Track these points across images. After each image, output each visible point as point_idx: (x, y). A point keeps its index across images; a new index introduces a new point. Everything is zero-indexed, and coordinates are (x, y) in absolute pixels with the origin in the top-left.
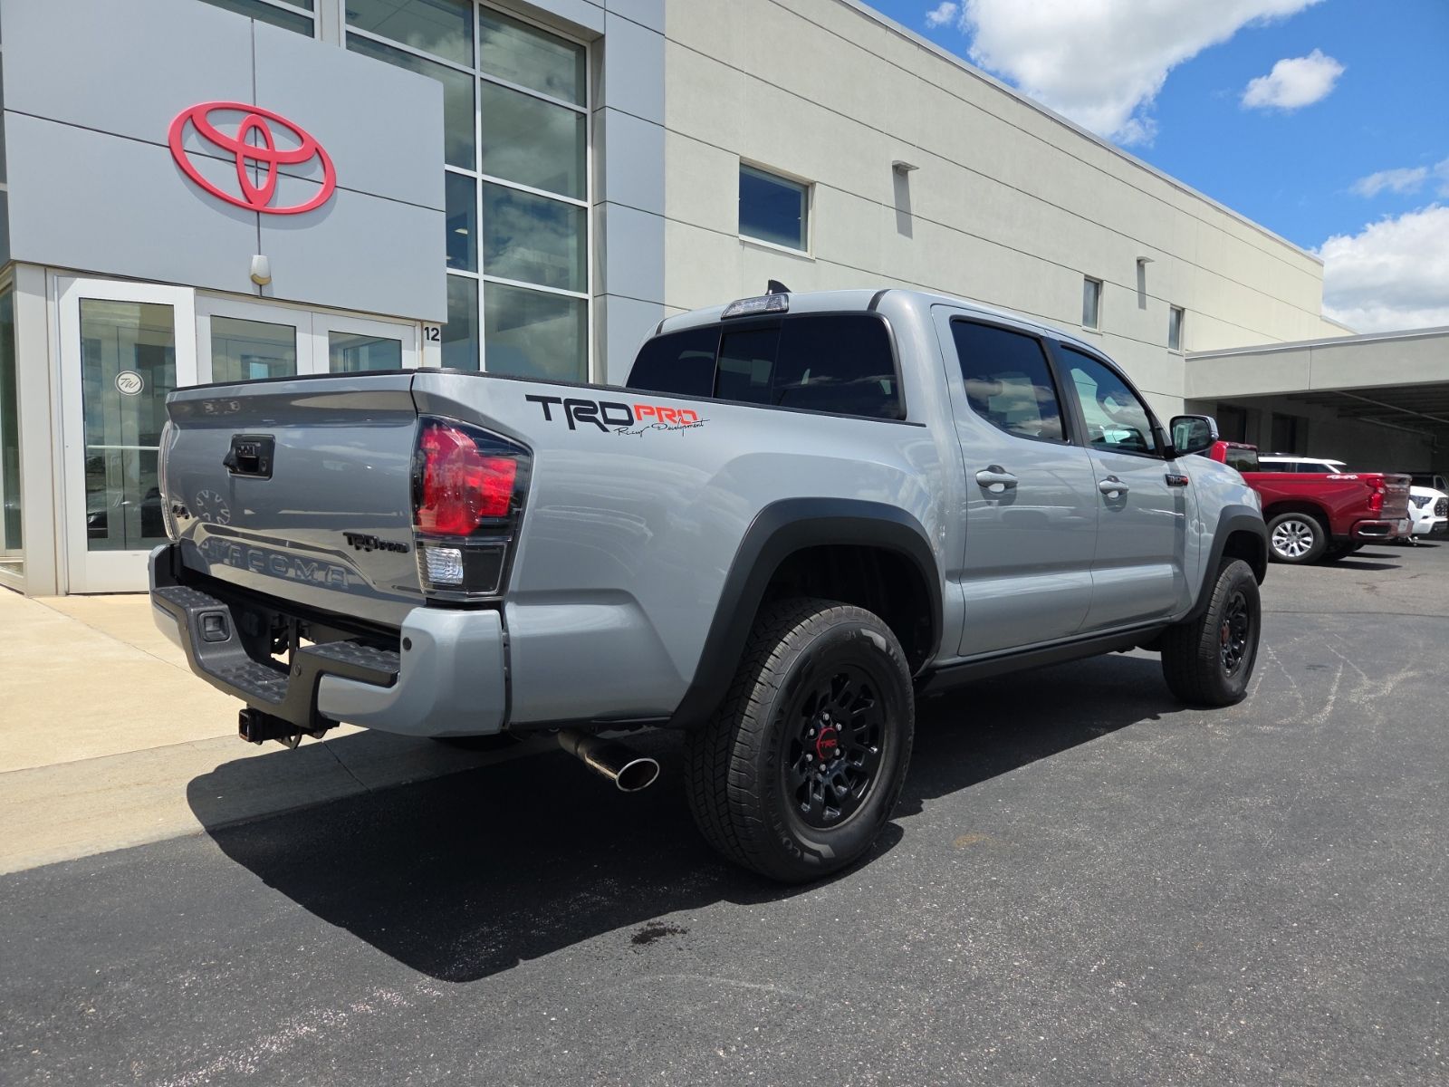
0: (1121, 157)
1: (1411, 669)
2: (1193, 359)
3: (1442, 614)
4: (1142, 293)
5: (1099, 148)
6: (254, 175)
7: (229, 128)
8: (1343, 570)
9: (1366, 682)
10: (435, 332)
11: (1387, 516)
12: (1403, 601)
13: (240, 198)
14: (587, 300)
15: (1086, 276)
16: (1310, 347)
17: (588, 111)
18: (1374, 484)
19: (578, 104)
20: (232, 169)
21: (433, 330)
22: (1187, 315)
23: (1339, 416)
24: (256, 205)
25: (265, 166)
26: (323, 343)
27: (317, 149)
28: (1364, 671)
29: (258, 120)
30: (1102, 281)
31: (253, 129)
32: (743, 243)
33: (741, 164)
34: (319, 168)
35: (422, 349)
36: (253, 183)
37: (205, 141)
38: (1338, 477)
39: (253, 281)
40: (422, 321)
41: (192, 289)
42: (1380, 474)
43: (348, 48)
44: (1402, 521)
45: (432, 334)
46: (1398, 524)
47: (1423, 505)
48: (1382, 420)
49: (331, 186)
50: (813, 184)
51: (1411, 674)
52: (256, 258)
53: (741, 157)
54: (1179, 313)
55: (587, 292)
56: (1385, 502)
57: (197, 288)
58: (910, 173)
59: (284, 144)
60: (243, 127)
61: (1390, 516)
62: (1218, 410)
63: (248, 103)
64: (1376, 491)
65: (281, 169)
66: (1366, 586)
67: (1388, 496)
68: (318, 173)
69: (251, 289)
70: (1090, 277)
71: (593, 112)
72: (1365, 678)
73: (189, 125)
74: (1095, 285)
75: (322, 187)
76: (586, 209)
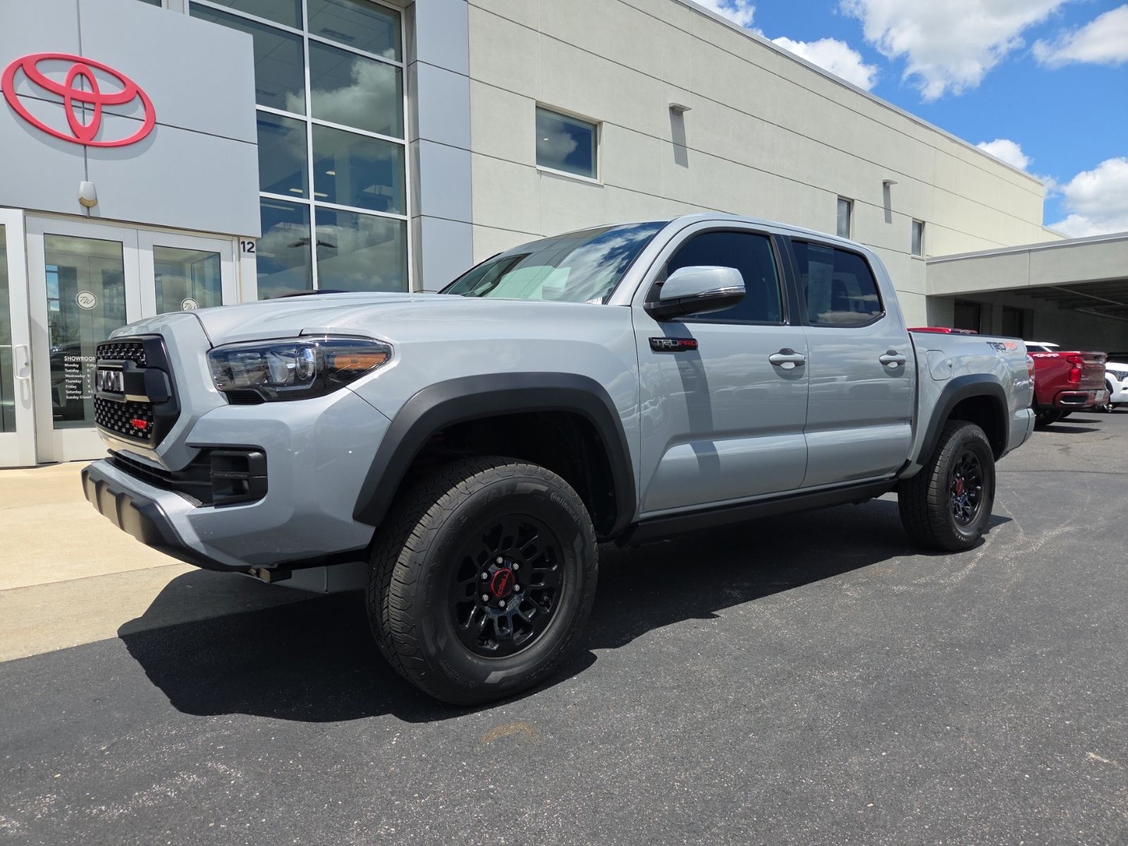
0: (867, 98)
1: (1070, 524)
2: (932, 262)
3: (1118, 471)
4: (888, 209)
5: (848, 91)
6: (81, 115)
7: (58, 75)
8: (1048, 433)
9: (1021, 537)
10: (251, 245)
11: (1085, 388)
12: (1088, 460)
13: (69, 134)
14: (406, 221)
15: (839, 196)
16: (1030, 250)
17: (404, 65)
18: (1072, 360)
19: (396, 60)
20: (61, 111)
21: (248, 243)
22: (928, 228)
23: (1059, 308)
24: (84, 139)
25: (91, 107)
26: (148, 257)
27: (137, 92)
28: (1023, 527)
29: (83, 67)
30: (853, 200)
31: (79, 76)
32: (540, 172)
33: (537, 107)
34: (141, 108)
35: (239, 260)
36: (80, 122)
37: (36, 86)
38: (1049, 355)
39: (81, 203)
40: (239, 237)
41: (21, 211)
42: (1078, 352)
43: (191, 14)
44: (1099, 392)
45: (247, 247)
46: (1095, 394)
47: (1123, 378)
48: (1097, 310)
49: (151, 123)
50: (600, 123)
51: (1067, 529)
52: (83, 183)
53: (536, 101)
54: (920, 226)
55: (406, 215)
56: (1083, 376)
57: (25, 210)
58: (684, 113)
59: (108, 87)
60: (69, 75)
61: (1089, 388)
62: (956, 304)
63: (76, 54)
64: (1074, 367)
65: (105, 109)
66: (1061, 448)
67: (1087, 370)
68: (140, 112)
69: (79, 210)
70: (843, 197)
71: (408, 66)
72: (1021, 534)
73: (20, 73)
74: (847, 204)
75: (143, 123)
76: (404, 145)
